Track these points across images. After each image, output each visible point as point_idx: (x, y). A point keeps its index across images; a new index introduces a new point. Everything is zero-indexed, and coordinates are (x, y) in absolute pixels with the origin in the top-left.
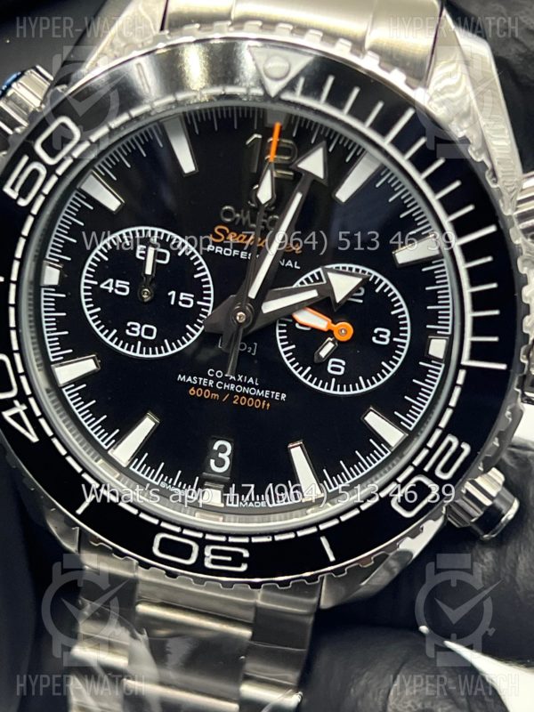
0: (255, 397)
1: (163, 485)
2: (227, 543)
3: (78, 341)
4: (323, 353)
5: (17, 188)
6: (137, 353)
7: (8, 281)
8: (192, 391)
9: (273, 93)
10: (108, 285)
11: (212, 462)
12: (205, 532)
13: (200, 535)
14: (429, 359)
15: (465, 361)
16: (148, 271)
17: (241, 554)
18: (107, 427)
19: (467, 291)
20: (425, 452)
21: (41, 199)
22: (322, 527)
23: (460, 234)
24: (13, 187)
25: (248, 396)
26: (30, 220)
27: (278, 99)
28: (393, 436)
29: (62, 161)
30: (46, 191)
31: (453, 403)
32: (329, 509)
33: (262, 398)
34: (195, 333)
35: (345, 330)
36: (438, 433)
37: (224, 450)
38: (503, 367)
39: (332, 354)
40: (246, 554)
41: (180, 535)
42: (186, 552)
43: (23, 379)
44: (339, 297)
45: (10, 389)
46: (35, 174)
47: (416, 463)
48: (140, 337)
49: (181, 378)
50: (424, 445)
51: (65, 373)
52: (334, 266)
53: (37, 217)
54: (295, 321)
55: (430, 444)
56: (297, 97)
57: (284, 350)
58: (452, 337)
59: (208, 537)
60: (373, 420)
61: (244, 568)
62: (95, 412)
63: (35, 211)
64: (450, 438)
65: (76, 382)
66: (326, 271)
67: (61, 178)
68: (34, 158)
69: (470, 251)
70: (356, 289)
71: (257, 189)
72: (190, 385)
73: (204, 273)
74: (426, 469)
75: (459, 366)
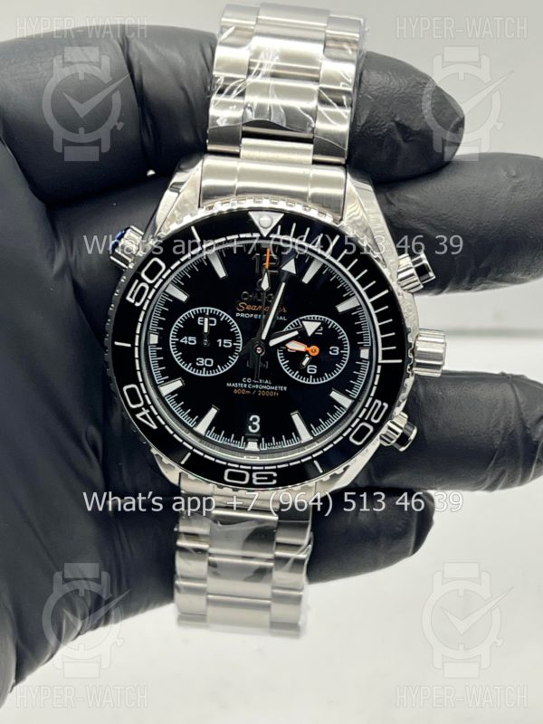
0: (270, 391)
1: (225, 443)
2: (264, 470)
3: (171, 372)
4: (304, 363)
5: (134, 297)
6: (204, 374)
7: (133, 346)
8: (236, 391)
9: (265, 235)
10: (184, 340)
11: (250, 427)
12: (252, 465)
13: (249, 468)
14: (361, 360)
15: (380, 361)
16: (206, 330)
17: (272, 475)
18: (191, 415)
19: (377, 325)
20: (364, 410)
21: (148, 302)
22: (314, 456)
23: (370, 297)
24: (131, 297)
25: (266, 390)
26: (143, 313)
27: (268, 238)
28: (346, 402)
29: (157, 281)
30: (150, 297)
31: (376, 383)
32: (317, 445)
33: (274, 391)
34: (234, 360)
35: (315, 350)
36: (370, 399)
37: (255, 419)
38: (400, 361)
39: (309, 363)
40: (275, 475)
41: (239, 469)
42: (242, 477)
43: (146, 397)
44: (310, 334)
45: (139, 402)
46: (143, 289)
47: (361, 416)
48: (204, 366)
49: (229, 385)
50: (363, 407)
51: (166, 389)
52: (305, 317)
53: (146, 312)
54: (287, 348)
55: (367, 406)
56: (277, 236)
57: (283, 363)
58: (372, 347)
59: (254, 468)
60: (335, 395)
61: (274, 482)
62: (184, 408)
63: (145, 308)
64: (377, 401)
65: (172, 393)
66: (301, 321)
67: (157, 290)
68: (142, 280)
69: (376, 305)
70: (319, 328)
71: (261, 282)
72: (234, 388)
73: (236, 328)
74: (366, 419)
75: (377, 364)
